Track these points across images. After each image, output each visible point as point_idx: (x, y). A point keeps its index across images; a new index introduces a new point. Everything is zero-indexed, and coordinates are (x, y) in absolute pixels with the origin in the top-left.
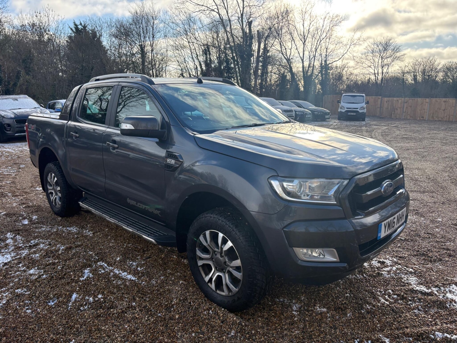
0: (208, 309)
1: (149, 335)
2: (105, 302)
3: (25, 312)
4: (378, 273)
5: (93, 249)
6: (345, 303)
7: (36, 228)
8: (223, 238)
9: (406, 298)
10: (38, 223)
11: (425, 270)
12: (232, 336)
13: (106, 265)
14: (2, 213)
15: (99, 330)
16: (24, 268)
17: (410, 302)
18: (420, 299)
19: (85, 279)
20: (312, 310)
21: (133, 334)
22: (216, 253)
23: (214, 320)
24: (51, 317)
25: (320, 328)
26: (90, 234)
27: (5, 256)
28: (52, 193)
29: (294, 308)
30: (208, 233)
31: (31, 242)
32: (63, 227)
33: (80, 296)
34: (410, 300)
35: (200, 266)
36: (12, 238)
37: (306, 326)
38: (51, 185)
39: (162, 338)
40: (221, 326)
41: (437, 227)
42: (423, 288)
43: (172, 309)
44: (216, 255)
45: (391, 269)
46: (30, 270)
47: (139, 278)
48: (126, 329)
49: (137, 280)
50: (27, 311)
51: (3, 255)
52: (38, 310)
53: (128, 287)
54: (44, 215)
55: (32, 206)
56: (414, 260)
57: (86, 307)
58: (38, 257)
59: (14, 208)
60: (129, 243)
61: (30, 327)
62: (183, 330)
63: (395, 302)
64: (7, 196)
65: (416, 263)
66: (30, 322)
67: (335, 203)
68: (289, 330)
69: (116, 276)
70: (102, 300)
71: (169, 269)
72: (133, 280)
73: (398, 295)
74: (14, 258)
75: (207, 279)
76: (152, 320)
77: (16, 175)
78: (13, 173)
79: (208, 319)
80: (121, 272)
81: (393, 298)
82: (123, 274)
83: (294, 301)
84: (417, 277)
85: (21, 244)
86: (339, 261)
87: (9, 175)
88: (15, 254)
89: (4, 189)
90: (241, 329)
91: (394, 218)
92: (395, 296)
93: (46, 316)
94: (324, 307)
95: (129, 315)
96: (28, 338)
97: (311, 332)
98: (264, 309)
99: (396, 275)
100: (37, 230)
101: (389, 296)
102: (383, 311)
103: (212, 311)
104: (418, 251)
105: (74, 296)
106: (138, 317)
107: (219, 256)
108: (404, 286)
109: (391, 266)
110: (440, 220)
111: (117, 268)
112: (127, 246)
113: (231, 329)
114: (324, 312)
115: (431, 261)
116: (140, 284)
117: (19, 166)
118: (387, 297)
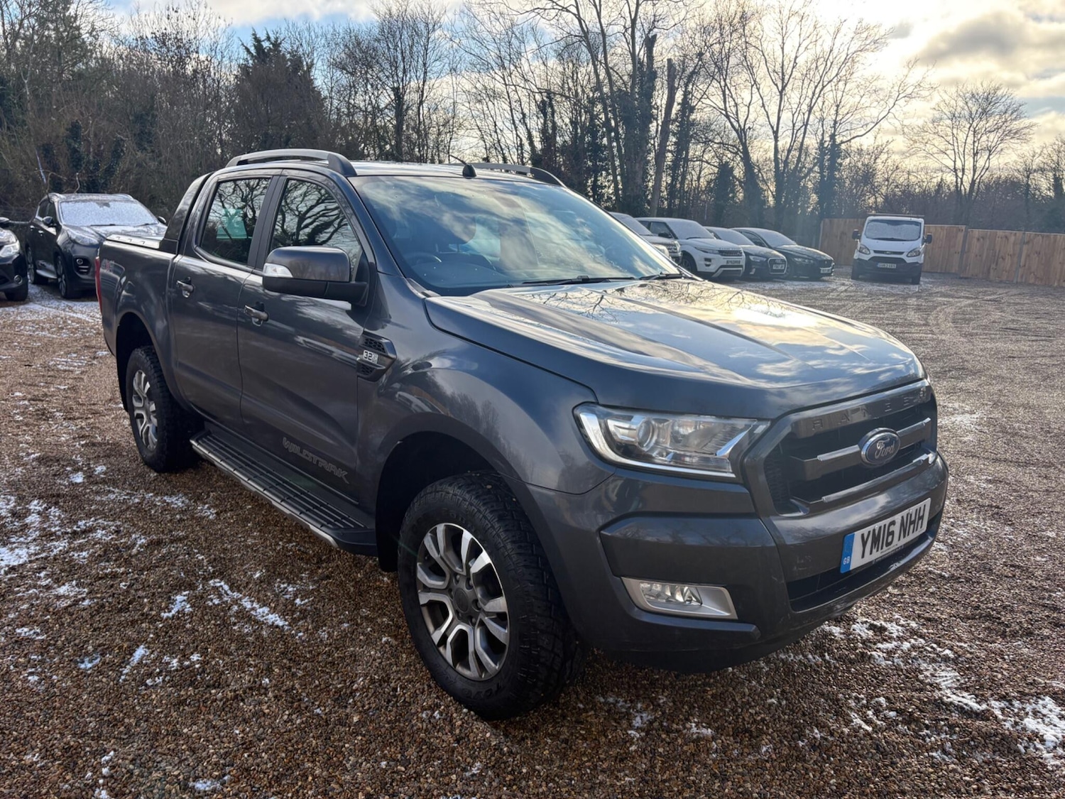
0: (433, 708)
1: (283, 755)
2: (204, 671)
3: (25, 680)
4: (863, 654)
5: (206, 549)
6: (763, 720)
7: (97, 493)
8: (472, 543)
9: (917, 721)
10: (104, 482)
11: (983, 655)
12: (473, 775)
13: (226, 587)
14: (33, 456)
15: (176, 734)
16: (47, 582)
17: (925, 732)
18: (951, 727)
19: (173, 616)
20: (678, 731)
21: (247, 749)
22: (458, 577)
23: (440, 734)
24: (77, 697)
25: (686, 774)
26: (211, 514)
27: (17, 551)
28: (141, 417)
29: (637, 722)
30: (441, 528)
31: (80, 523)
32: (156, 495)
33: (152, 653)
34: (927, 727)
35: (424, 605)
36: (39, 513)
37: (653, 767)
38: (139, 399)
39: (310, 765)
40: (453, 750)
41: (1040, 552)
42: (969, 701)
43: (351, 701)
44: (457, 581)
45: (898, 647)
46: (59, 587)
47: (294, 622)
48: (234, 739)
49: (286, 628)
50: (30, 678)
51: (12, 549)
52: (54, 677)
53: (264, 641)
54: (121, 466)
55: (100, 444)
56: (961, 629)
57: (159, 680)
58: (84, 558)
59: (61, 445)
60: (290, 541)
61: (28, 714)
62: (362, 750)
63: (888, 728)
64: (53, 417)
65: (965, 636)
66: (30, 703)
67: (733, 476)
68: (612, 773)
69: (245, 616)
70: (197, 666)
71: (366, 607)
72: (277, 627)
73: (899, 712)
74: (33, 558)
75: (436, 636)
76: (298, 721)
77: (82, 373)
78: (79, 367)
79: (426, 730)
80: (257, 606)
81: (886, 718)
82: (260, 610)
83: (639, 705)
84: (959, 670)
85: (55, 526)
86: (736, 617)
87: (69, 371)
88: (38, 548)
89: (49, 402)
90: (497, 761)
91: (893, 523)
92: (892, 714)
93: (68, 692)
94: (709, 726)
95: (247, 707)
96: (15, 740)
97: (664, 781)
98: (564, 717)
99: (906, 663)
100: (98, 498)
101: (877, 712)
102: (853, 747)
103: (441, 713)
104: (978, 608)
105: (140, 652)
106: (267, 711)
107: (463, 585)
108: (921, 690)
109: (899, 638)
110: (1052, 535)
111: (250, 595)
112: (283, 547)
113: (475, 758)
114: (705, 738)
115: (1004, 635)
116: (293, 636)
117: (96, 352)
118: (870, 713)
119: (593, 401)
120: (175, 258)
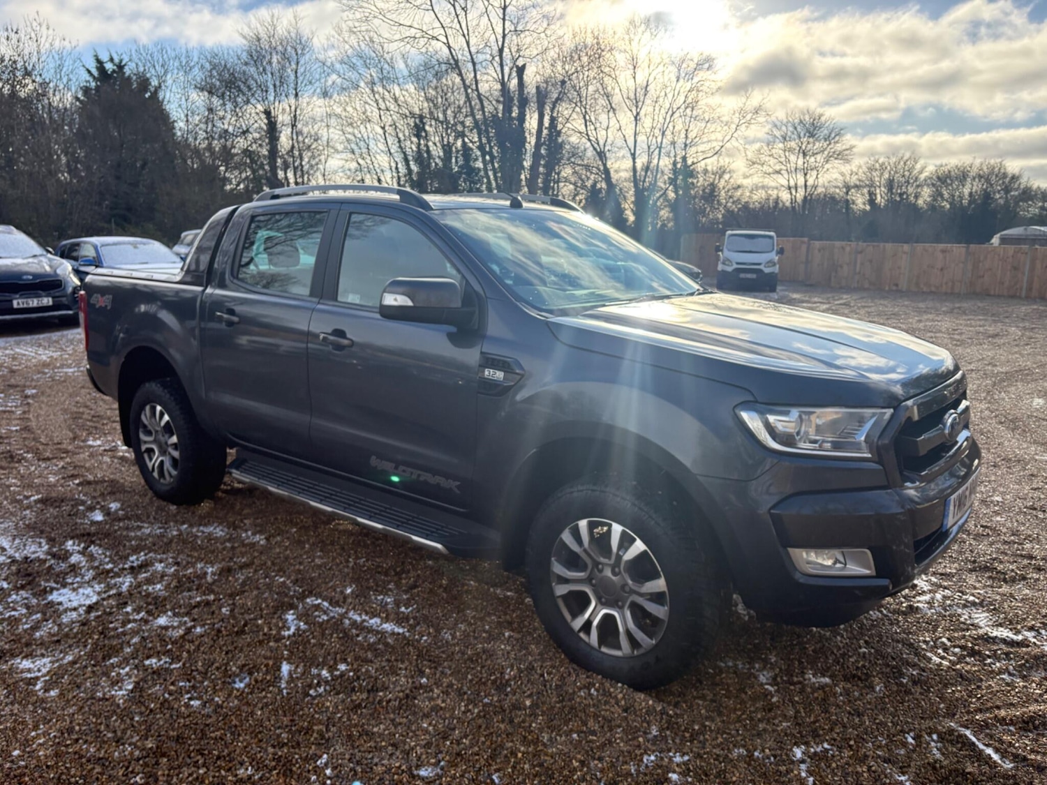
0: (588, 687)
1: (483, 739)
2: (358, 678)
3: (187, 706)
4: (911, 607)
5: (281, 571)
6: (864, 666)
7: (127, 529)
8: (624, 534)
9: (979, 653)
10: (127, 517)
11: (998, 597)
12: (655, 736)
13: (326, 604)
14: (32, 498)
15: (370, 735)
16: (141, 615)
17: (989, 661)
18: (1007, 654)
19: (294, 634)
20: (800, 683)
21: (445, 738)
22: (600, 566)
23: (608, 707)
24: (252, 713)
25: (827, 715)
26: (260, 539)
27: (81, 591)
28: (150, 451)
29: (762, 679)
30: (583, 524)
31: (131, 559)
32: (191, 526)
33: (297, 667)
34: (989, 657)
35: (559, 597)
36: (79, 552)
37: (798, 712)
38: (149, 433)
39: (510, 744)
40: (626, 718)
41: (997, 513)
42: (1004, 633)
43: (509, 689)
44: (601, 571)
45: (933, 599)
46: (156, 618)
47: (412, 628)
48: (426, 731)
49: (407, 634)
50: (192, 703)
51: (74, 590)
52: (217, 699)
53: (393, 647)
54: (132, 502)
55: (96, 482)
56: (971, 579)
57: (321, 690)
58: (160, 590)
59: (55, 486)
60: (357, 558)
61: (212, 735)
62: (549, 728)
63: (959, 662)
64: (24, 458)
65: (978, 585)
66: (208, 725)
67: (870, 456)
68: (768, 721)
69: (360, 627)
70: (351, 674)
71: (468, 609)
72: (399, 634)
73: (963, 648)
74: (104, 596)
75: (577, 624)
76: (476, 711)
77: (24, 412)
78: (16, 407)
79: (594, 705)
80: (367, 618)
81: (955, 654)
82: (372, 621)
83: (757, 666)
84: (988, 611)
85: (107, 564)
86: (874, 574)
87: (9, 411)
88: (102, 586)
89: (9, 444)
90: (669, 722)
91: (967, 488)
92: (957, 650)
93: (239, 710)
94: (824, 676)
95: (423, 703)
96: (219, 758)
97: (814, 722)
98: (701, 683)
99: (946, 610)
100: (133, 534)
101: (946, 649)
102: (943, 679)
103: (597, 690)
104: (974, 562)
105: (285, 668)
106: (443, 705)
107: (608, 573)
108: (968, 630)
109: (930, 591)
110: (999, 499)
111: (354, 608)
112: (355, 563)
113: (649, 723)
114: (826, 685)
115: (1005, 580)
116: (418, 641)
117: (23, 391)
118: (940, 651)
119: (752, 399)
120: (204, 291)
